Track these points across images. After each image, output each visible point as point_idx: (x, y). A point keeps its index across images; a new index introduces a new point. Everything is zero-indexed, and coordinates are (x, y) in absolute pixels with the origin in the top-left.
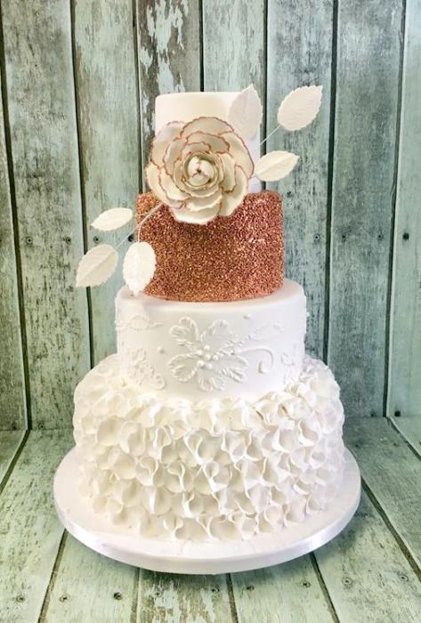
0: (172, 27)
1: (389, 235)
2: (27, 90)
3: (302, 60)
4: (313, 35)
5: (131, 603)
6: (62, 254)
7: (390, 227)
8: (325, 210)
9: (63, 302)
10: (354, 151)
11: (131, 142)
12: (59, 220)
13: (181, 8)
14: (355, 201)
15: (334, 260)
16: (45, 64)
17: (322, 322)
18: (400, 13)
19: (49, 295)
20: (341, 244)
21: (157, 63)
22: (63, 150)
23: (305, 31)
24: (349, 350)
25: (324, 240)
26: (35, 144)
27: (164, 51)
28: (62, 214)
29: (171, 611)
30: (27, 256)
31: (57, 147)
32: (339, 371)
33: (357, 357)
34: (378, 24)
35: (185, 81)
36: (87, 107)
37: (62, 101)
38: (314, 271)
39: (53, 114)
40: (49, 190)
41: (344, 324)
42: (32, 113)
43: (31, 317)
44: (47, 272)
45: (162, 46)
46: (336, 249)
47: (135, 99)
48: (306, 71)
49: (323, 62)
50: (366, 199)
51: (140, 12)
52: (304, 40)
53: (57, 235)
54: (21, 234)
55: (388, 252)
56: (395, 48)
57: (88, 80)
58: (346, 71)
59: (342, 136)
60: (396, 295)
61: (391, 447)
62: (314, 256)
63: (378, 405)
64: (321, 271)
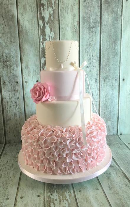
0: (50, 13)
1: (118, 79)
2: (3, 34)
3: (91, 24)
4: (94, 16)
5: (43, 198)
6: (15, 87)
7: (119, 77)
8: (98, 71)
9: (16, 103)
10: (107, 53)
11: (37, 51)
12: (14, 76)
13: (52, 7)
14: (108, 69)
15: (102, 87)
16: (8, 25)
17: (98, 107)
18: (121, 9)
19: (11, 100)
20: (104, 82)
21: (45, 25)
22: (15, 53)
23: (92, 15)
24: (106, 115)
25: (98, 81)
26: (6, 51)
27: (47, 21)
28: (15, 74)
29: (56, 200)
30: (4, 88)
31: (13, 52)
33: (109, 118)
34: (114, 13)
35: (54, 31)
36: (22, 39)
37: (14, 37)
38: (96, 91)
39: (12, 42)
40: (10, 66)
41: (105, 108)
42: (4, 41)
43: (6, 107)
44: (10, 93)
45: (46, 19)
46: (102, 84)
47: (38, 37)
48: (92, 28)
49: (97, 25)
50: (111, 68)
51: (39, 9)
52: (91, 17)
53: (14, 81)
54: (2, 81)
55: (118, 85)
56: (119, 20)
57: (23, 31)
58: (104, 28)
59: (103, 48)
60: (121, 98)
61: (120, 145)
62: (95, 86)
63: (115, 132)
64: (98, 91)
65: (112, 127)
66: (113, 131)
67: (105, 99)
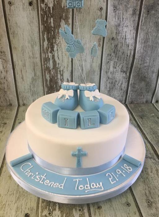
15: (141, 25)
17: (131, 59)
20: (146, 15)
24: (142, 73)
25: (138, 13)
32: (135, 82)
33: (145, 77)
38: (131, 31)
41: (142, 61)
46: (143, 18)
61: (156, 119)
62: (132, 22)
63: (149, 97)
64: (134, 31)
65: (146, 90)
66: (147, 96)
67: (144, 46)
